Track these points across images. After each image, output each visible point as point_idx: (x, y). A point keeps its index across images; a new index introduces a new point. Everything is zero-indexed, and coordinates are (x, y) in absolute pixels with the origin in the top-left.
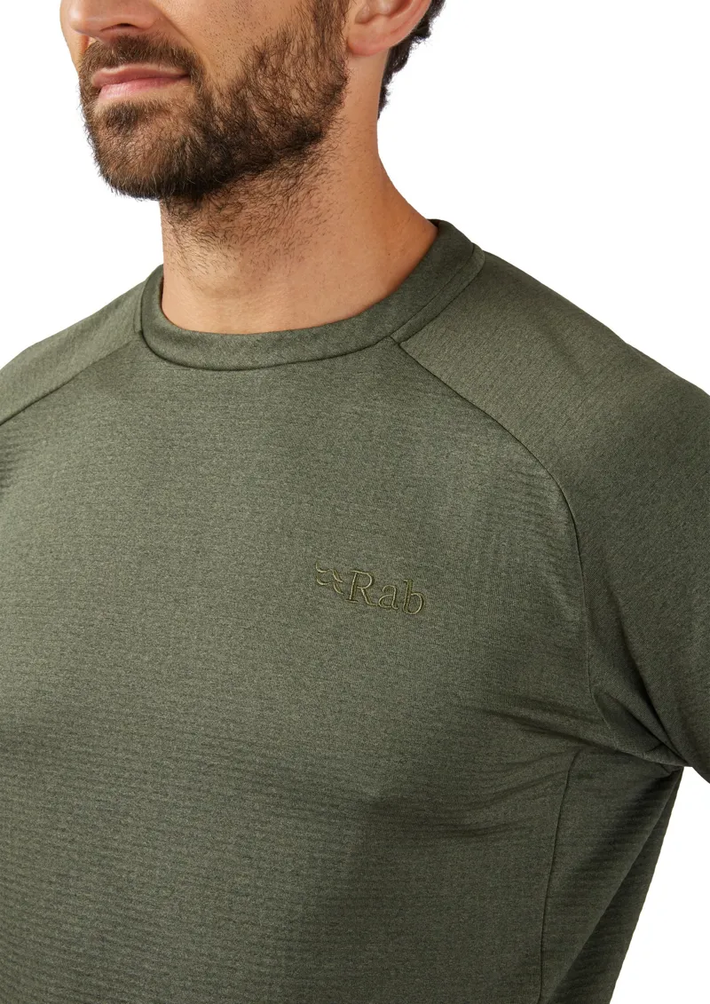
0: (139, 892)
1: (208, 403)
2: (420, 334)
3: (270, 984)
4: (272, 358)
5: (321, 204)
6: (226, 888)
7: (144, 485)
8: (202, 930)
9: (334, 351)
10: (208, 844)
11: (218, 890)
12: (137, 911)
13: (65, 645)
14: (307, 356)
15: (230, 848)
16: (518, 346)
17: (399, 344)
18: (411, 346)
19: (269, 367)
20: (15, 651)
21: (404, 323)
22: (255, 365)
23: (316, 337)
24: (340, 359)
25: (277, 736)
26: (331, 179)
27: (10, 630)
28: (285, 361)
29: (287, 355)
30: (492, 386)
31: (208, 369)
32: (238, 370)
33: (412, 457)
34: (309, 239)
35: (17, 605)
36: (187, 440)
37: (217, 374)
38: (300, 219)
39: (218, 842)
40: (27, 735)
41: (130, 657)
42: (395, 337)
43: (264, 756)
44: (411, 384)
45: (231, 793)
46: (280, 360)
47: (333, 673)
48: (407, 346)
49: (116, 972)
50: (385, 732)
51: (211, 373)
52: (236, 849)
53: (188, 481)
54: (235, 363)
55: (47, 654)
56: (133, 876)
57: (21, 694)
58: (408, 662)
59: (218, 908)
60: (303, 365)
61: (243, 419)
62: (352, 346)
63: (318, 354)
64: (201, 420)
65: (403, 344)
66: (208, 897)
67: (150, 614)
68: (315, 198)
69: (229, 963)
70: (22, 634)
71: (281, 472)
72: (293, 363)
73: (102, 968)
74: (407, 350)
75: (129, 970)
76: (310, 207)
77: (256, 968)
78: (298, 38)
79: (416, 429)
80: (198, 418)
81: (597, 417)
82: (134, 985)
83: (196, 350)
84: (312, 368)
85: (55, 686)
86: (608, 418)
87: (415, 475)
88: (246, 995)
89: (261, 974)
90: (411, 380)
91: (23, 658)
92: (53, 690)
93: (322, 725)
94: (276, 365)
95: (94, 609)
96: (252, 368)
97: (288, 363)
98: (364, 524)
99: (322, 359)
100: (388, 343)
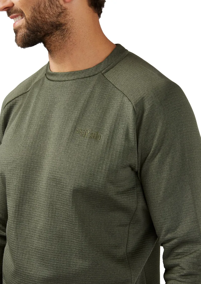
0: (38, 210)
1: (57, 90)
2: (109, 72)
3: (65, 231)
4: (72, 78)
5: (73, 41)
6: (54, 208)
7: (42, 110)
8: (49, 218)
9: (87, 76)
10: (49, 197)
11: (52, 208)
12: (37, 214)
13: (20, 149)
14: (80, 77)
15: (55, 198)
16: (131, 74)
17: (103, 74)
18: (106, 75)
19: (71, 80)
20: (9, 151)
21: (105, 69)
22: (68, 80)
23: (83, 72)
24: (89, 78)
25: (63, 170)
26: (74, 34)
27: (8, 146)
28: (75, 78)
29: (76, 77)
30: (123, 85)
31: (58, 81)
32: (64, 81)
33: (103, 102)
34: (73, 49)
35: (10, 140)
36: (52, 99)
37: (59, 82)
38: (68, 45)
39: (52, 197)
40: (11, 172)
41: (37, 152)
42: (102, 72)
43: (60, 175)
44: (105, 84)
45: (55, 185)
46: (74, 78)
47: (77, 154)
48: (105, 75)
49: (31, 229)
50: (87, 169)
51: (58, 82)
52: (56, 198)
53: (52, 109)
54: (64, 79)
55: (16, 152)
56: (37, 206)
57: (10, 162)
58: (94, 152)
59: (52, 213)
60: (79, 79)
61: (65, 93)
62: (92, 74)
63: (83, 77)
64: (56, 94)
65: (104, 74)
66: (50, 210)
67: (42, 142)
68: (71, 39)
69: (55, 226)
70: (11, 147)
71: (72, 106)
72: (77, 79)
73: (28, 228)
74: (105, 76)
75: (34, 228)
76: (70, 42)
77: (62, 227)
78: (43, 3)
79: (105, 95)
80: (55, 93)
81: (146, 90)
82: (35, 232)
83: (55, 77)
84: (82, 80)
85: (18, 159)
86: (148, 91)
87: (103, 106)
88: (59, 234)
89: (63, 229)
90: (105, 83)
91: (11, 153)
92: (17, 160)
93: (73, 167)
94: (73, 80)
95: (28, 140)
96: (68, 81)
97: (76, 79)
98: (89, 118)
99: (84, 78)
100: (100, 74)
